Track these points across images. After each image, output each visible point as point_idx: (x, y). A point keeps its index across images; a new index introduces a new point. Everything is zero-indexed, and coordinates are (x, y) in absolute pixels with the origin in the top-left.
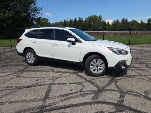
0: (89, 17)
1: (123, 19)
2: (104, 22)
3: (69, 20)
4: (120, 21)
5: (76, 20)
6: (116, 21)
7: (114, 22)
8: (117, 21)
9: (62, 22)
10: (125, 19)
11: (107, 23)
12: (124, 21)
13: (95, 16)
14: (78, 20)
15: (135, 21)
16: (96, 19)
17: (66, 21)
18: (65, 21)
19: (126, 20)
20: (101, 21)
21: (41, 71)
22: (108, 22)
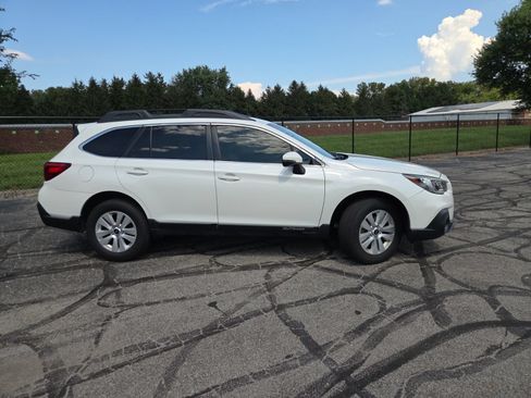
0: (185, 72)
1: (294, 83)
2: (238, 91)
3: (109, 82)
4: (286, 89)
5: (136, 79)
6: (273, 88)
7: (268, 91)
8: (277, 88)
9: (82, 86)
10: (299, 83)
11: (246, 94)
12: (297, 89)
13: (206, 71)
14: (144, 80)
15: (326, 90)
16: (210, 80)
17: (99, 81)
18: (93, 82)
19: (303, 87)
20: (228, 87)
21: (181, 274)
22: (250, 93)
